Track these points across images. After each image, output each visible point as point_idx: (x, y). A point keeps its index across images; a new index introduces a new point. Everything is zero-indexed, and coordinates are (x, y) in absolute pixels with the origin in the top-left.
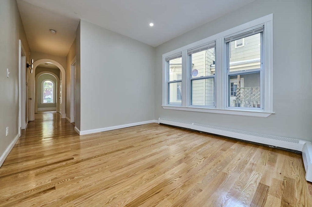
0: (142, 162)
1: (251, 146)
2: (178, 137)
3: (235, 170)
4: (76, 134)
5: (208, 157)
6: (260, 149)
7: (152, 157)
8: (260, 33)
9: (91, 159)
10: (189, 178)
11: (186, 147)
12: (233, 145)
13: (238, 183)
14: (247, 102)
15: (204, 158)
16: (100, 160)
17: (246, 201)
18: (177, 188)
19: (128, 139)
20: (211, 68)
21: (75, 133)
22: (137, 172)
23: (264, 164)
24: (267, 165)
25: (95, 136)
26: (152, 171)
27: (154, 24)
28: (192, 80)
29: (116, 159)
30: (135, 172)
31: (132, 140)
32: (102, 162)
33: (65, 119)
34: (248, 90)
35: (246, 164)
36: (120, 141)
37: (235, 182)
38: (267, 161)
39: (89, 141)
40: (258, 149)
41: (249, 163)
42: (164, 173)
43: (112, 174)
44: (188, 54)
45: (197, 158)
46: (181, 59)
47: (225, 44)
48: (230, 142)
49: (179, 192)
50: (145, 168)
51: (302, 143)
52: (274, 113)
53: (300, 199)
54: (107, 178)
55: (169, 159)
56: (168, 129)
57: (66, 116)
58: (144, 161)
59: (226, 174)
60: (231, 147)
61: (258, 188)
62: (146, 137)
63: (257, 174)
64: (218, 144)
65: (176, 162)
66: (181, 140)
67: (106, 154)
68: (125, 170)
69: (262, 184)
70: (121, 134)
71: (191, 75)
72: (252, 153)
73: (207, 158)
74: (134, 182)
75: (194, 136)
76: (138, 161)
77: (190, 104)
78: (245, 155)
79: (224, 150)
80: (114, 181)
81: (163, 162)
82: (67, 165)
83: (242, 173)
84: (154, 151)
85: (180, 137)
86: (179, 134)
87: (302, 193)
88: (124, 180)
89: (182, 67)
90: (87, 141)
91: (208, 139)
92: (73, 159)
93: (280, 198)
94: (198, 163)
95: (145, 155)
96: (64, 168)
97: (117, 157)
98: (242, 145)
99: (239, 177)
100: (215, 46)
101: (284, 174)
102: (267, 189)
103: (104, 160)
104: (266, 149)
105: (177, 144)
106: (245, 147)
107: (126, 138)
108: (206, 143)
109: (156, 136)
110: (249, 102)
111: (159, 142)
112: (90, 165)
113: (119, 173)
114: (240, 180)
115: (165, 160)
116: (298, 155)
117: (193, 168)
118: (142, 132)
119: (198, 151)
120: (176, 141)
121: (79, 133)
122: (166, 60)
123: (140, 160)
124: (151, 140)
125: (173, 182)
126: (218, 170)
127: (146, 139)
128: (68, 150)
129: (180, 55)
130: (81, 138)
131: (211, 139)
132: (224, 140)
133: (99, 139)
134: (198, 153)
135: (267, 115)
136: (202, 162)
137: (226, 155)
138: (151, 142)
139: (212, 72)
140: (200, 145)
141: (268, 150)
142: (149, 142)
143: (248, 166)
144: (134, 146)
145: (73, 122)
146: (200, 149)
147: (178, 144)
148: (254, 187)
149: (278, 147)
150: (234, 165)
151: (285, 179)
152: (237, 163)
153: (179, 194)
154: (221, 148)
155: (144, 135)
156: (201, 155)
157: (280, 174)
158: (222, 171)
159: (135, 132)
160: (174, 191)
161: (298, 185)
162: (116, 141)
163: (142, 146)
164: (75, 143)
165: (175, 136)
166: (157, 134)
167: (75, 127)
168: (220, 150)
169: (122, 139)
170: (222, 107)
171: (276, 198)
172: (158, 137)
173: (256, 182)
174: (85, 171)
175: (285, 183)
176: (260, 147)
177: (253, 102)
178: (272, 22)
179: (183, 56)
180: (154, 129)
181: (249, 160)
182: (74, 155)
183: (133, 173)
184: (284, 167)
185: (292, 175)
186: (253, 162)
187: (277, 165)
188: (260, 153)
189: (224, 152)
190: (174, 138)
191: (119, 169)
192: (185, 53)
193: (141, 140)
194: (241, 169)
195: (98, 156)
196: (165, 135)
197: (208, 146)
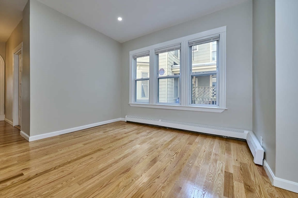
0: (115, 167)
1: (210, 138)
2: (148, 135)
3: (204, 162)
4: (24, 140)
5: (179, 152)
6: (217, 140)
7: (125, 159)
8: (216, 41)
9: (49, 172)
10: (167, 177)
11: (157, 144)
12: (197, 138)
13: (210, 175)
14: (201, 99)
15: (176, 154)
16: (63, 172)
17: (219, 191)
18: (158, 191)
19: (95, 141)
20: (172, 68)
21: (22, 139)
22: (112, 179)
23: (224, 154)
24: (226, 154)
25: (51, 141)
26: (128, 176)
27: (123, 19)
28: (158, 79)
29: (84, 167)
30: (109, 180)
31: (99, 141)
32: (66, 173)
33: (4, 122)
34: (202, 89)
35: (211, 155)
36: (85, 144)
37: (206, 174)
38: (225, 150)
39: (43, 148)
40: (216, 140)
41: (213, 153)
42: (142, 176)
43: (82, 187)
44: (155, 53)
45: (170, 155)
46: (148, 57)
47: (189, 47)
48: (194, 135)
49: (161, 195)
50: (120, 173)
51: (246, 132)
52: (227, 109)
53: (255, 180)
54: (75, 193)
55: (143, 159)
56: (136, 127)
57: (6, 117)
58: (118, 164)
59: (198, 167)
60: (195, 140)
61: (225, 176)
62: (115, 137)
63: (221, 163)
64: (185, 138)
65: (151, 161)
66: (151, 138)
67: (69, 162)
68: (96, 180)
69: (227, 172)
70: (85, 136)
71: (158, 74)
72: (212, 144)
73: (179, 154)
74: (111, 192)
75: (162, 132)
76: (110, 165)
77: (157, 102)
78: (208, 147)
79: (190, 144)
80: (86, 195)
81: (138, 163)
82: (13, 185)
83: (210, 164)
84: (126, 152)
85: (149, 134)
86: (148, 131)
87: (255, 175)
88: (97, 193)
89: (150, 65)
90: (40, 149)
91: (174, 134)
92: (22, 174)
93: (242, 183)
94: (171, 159)
95: (117, 158)
96: (8, 190)
97: (84, 164)
98: (203, 138)
99: (208, 168)
100: (180, 48)
101: (239, 160)
102: (231, 176)
103: (67, 171)
104: (221, 140)
105: (148, 142)
106: (206, 139)
107: (92, 140)
108: (174, 138)
109: (125, 135)
110: (202, 99)
111: (130, 142)
112: (49, 180)
113: (90, 184)
114: (210, 172)
115: (139, 161)
116: (244, 142)
117: (168, 166)
118: (109, 132)
119: (169, 147)
120: (146, 139)
121: (29, 139)
122: (133, 58)
123: (113, 165)
124: (120, 140)
125: (152, 185)
126: (190, 165)
127: (115, 139)
128: (13, 163)
129: (148, 53)
130: (31, 146)
131: (177, 134)
132: (188, 134)
133: (57, 144)
134: (169, 149)
135: (221, 111)
136: (175, 158)
137: (193, 148)
138: (121, 142)
139: (173, 72)
140: (169, 140)
141: (223, 140)
142: (119, 142)
143: (213, 157)
144: (103, 149)
145: (18, 125)
146: (170, 145)
147: (150, 142)
148: (222, 176)
149: (229, 137)
150: (202, 157)
151: (241, 164)
152: (203, 155)
153: (161, 196)
154: (188, 142)
155: (112, 135)
156: (172, 151)
157: (237, 160)
158: (194, 165)
159: (101, 133)
160: (155, 194)
161: (251, 168)
162: (81, 145)
163: (111, 148)
164: (23, 152)
165: (144, 133)
166: (126, 133)
167: (21, 132)
168: (188, 144)
169: (87, 142)
170: (186, 104)
171: (239, 183)
172: (127, 136)
173: (222, 171)
174: (43, 189)
175: (242, 168)
176: (217, 138)
177: (206, 99)
178: (226, 32)
179: (150, 54)
180: (122, 128)
181: (212, 151)
182: (23, 170)
183: (107, 182)
184: (237, 154)
185: (244, 160)
186: (215, 152)
187: (232, 152)
188: (219, 144)
189: (191, 146)
190: (144, 136)
191: (90, 179)
192: (152, 52)
193: (109, 142)
194: (208, 160)
195: (59, 166)
196: (134, 133)
197: (176, 141)
